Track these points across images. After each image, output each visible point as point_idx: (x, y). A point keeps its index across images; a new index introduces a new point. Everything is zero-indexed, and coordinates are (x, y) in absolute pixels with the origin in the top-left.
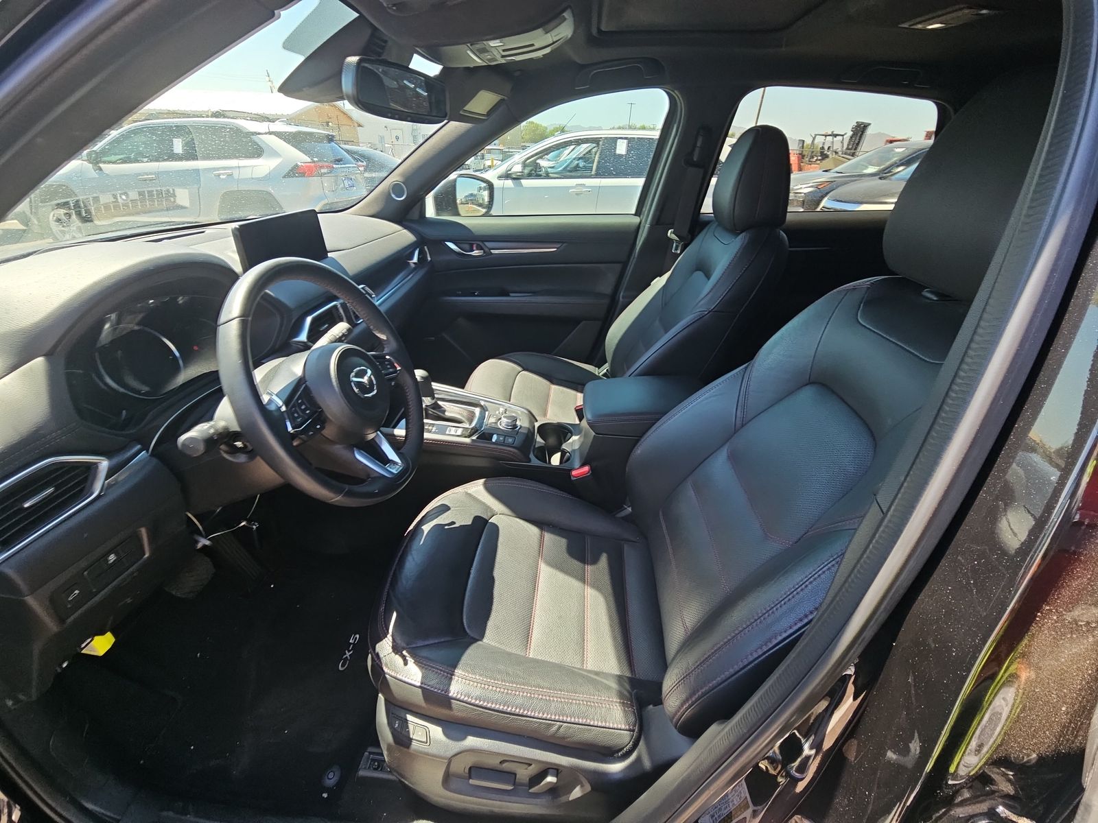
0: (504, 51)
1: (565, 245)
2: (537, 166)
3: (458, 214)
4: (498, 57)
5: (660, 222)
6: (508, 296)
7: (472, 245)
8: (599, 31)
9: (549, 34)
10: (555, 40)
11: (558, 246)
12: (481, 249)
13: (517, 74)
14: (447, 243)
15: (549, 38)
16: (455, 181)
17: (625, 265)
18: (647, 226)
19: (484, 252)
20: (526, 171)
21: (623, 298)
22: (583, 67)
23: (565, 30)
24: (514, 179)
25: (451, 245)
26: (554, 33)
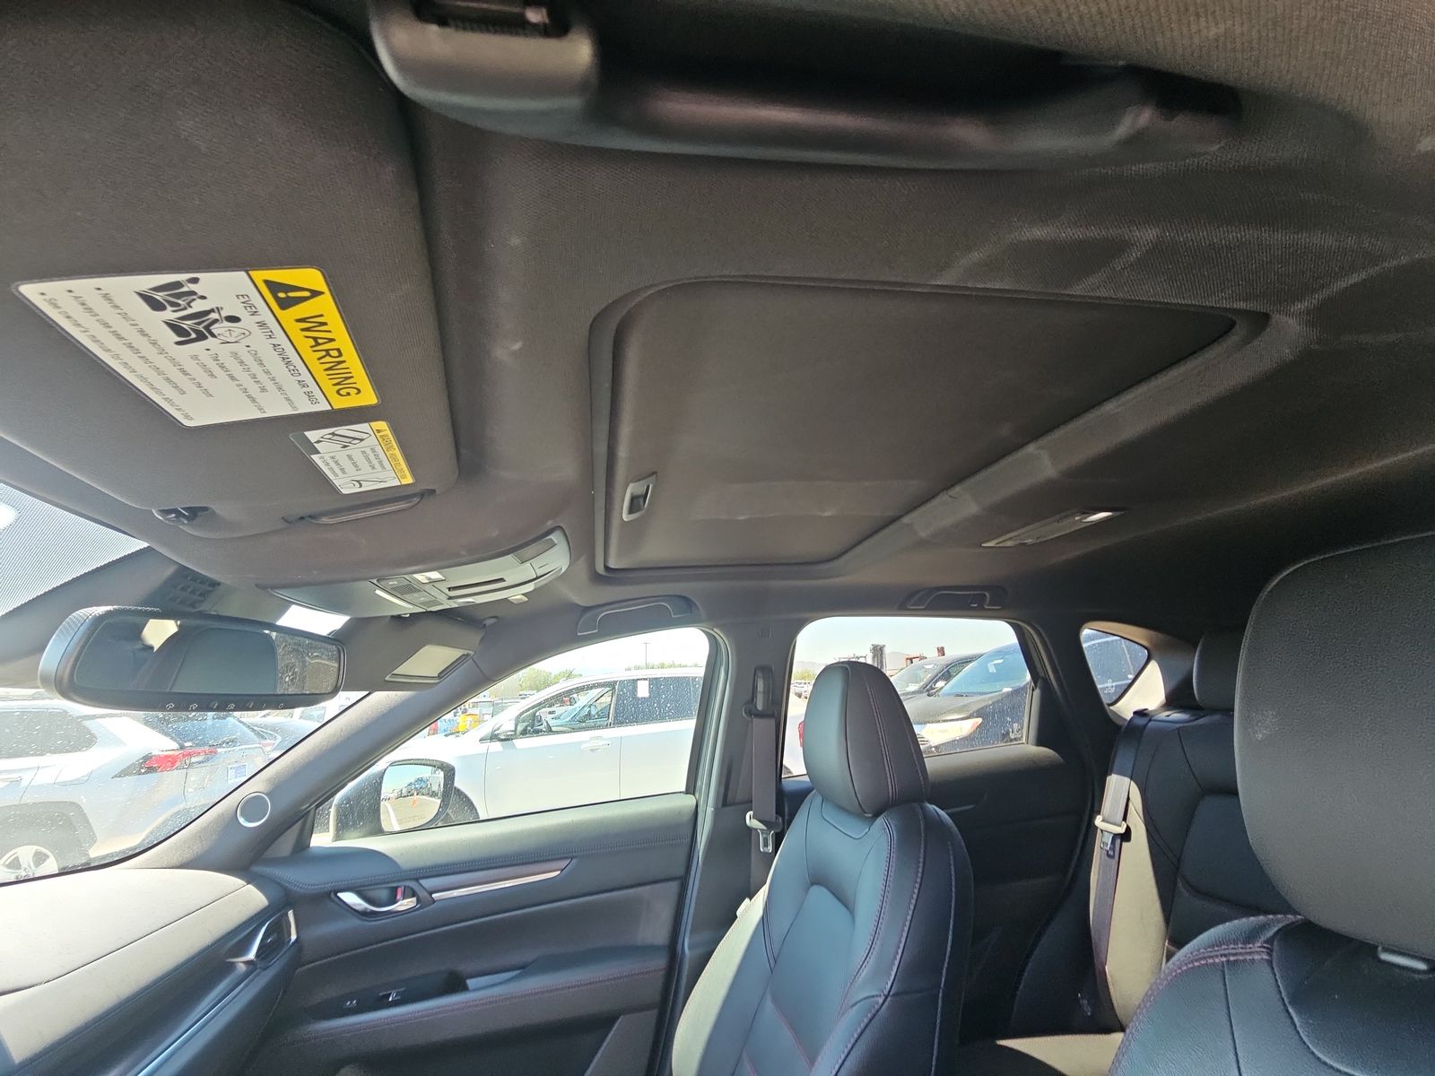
0: (449, 589)
1: (574, 861)
2: (535, 719)
3: (378, 831)
4: (442, 598)
5: (730, 801)
6: (465, 988)
7: (394, 890)
8: (607, 568)
9: (528, 564)
10: (539, 575)
11: (563, 864)
12: (414, 894)
13: (489, 622)
14: (343, 896)
15: (527, 571)
16: (381, 775)
17: (683, 881)
18: (710, 810)
19: (418, 901)
20: (520, 728)
21: (690, 948)
22: (586, 609)
23: (555, 560)
24: (502, 740)
25: (350, 898)
26: (537, 562)
